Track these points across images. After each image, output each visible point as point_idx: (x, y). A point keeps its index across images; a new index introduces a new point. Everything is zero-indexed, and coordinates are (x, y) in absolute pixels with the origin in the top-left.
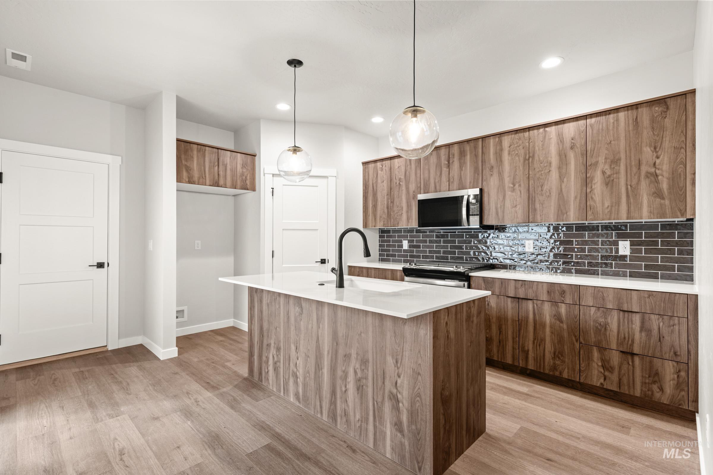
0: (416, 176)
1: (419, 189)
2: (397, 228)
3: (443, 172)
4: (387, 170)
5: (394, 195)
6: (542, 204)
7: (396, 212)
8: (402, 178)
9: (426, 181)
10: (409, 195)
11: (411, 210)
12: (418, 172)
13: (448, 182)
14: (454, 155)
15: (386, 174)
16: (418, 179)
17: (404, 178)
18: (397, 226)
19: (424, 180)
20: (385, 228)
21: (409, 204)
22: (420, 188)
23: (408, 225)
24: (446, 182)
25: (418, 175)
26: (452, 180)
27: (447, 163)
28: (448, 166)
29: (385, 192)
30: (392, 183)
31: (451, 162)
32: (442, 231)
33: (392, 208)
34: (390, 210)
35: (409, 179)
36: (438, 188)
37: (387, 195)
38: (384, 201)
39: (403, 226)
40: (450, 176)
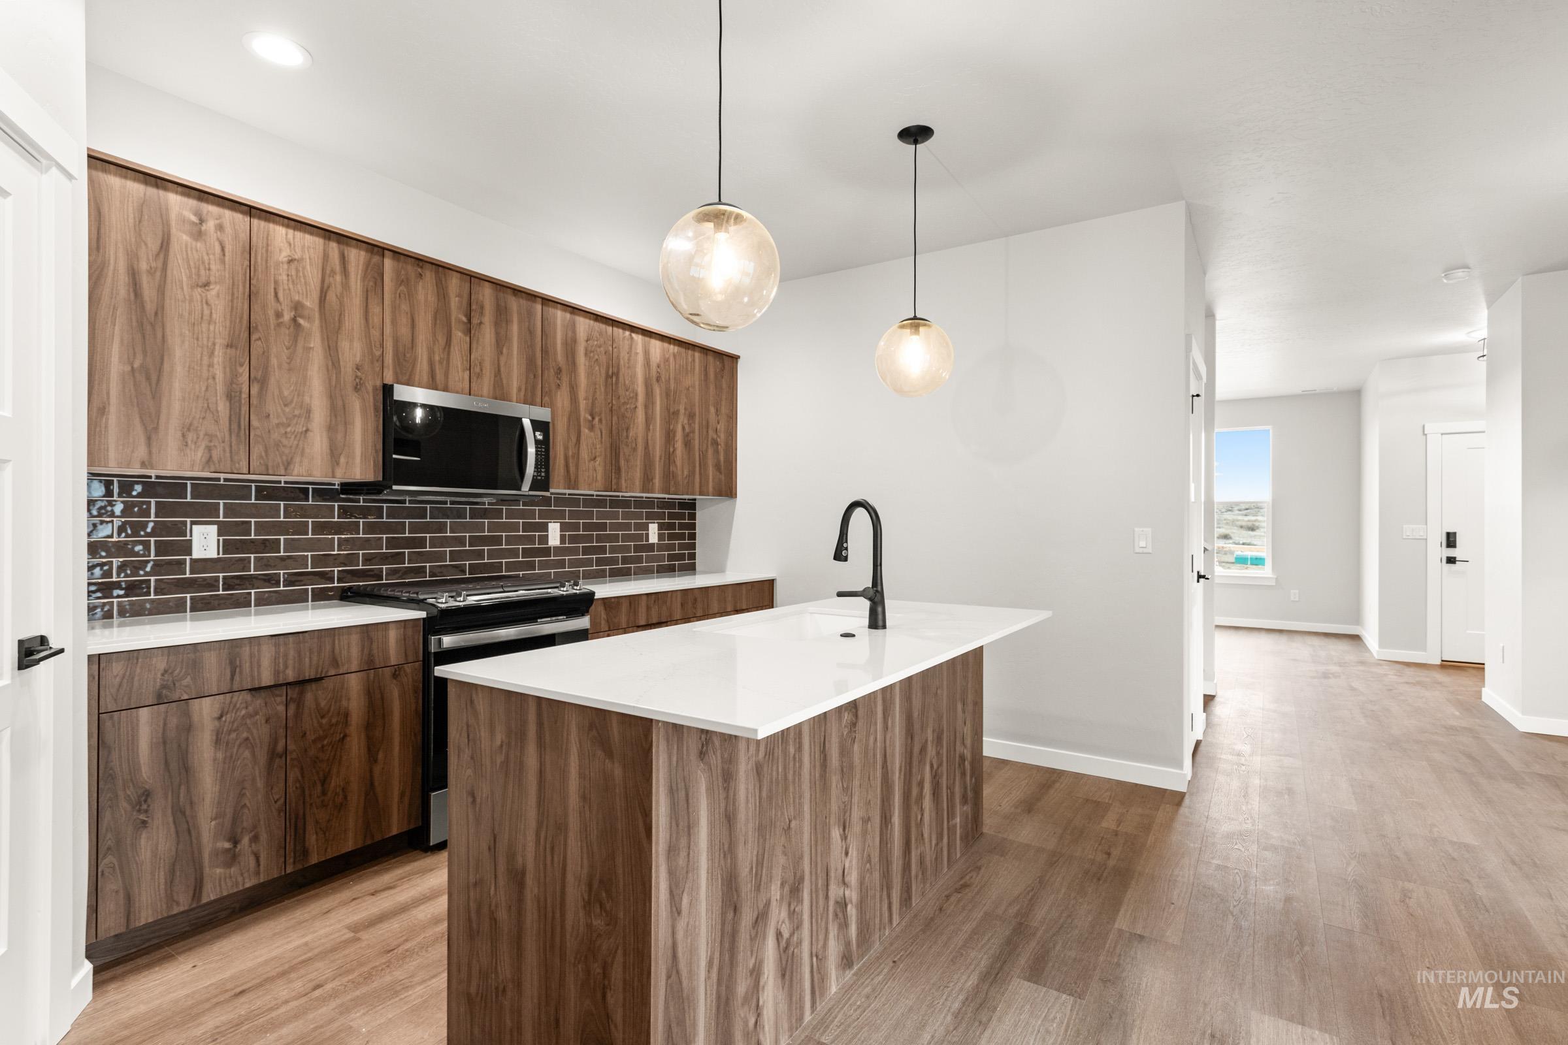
0: (367, 319)
1: (377, 365)
2: (283, 479)
3: (454, 341)
4: (228, 249)
5: (266, 354)
6: (627, 461)
7: (274, 421)
8: (308, 304)
9: (401, 349)
10: (339, 373)
11: (347, 424)
12: (375, 309)
13: (468, 372)
14: (482, 307)
15: (223, 262)
16: (375, 333)
17: (317, 309)
18: (283, 472)
19: (396, 341)
20: (222, 476)
21: (340, 403)
22: (380, 363)
23: (333, 472)
24: (464, 371)
25: (375, 320)
26: (477, 370)
27: (464, 319)
28: (468, 331)
29: (219, 329)
30: (255, 307)
31: (475, 321)
32: (448, 499)
33: (254, 401)
34: (245, 408)
35: (340, 321)
36: (440, 377)
37: (230, 346)
38: (211, 365)
39: (310, 476)
40: (472, 357)
